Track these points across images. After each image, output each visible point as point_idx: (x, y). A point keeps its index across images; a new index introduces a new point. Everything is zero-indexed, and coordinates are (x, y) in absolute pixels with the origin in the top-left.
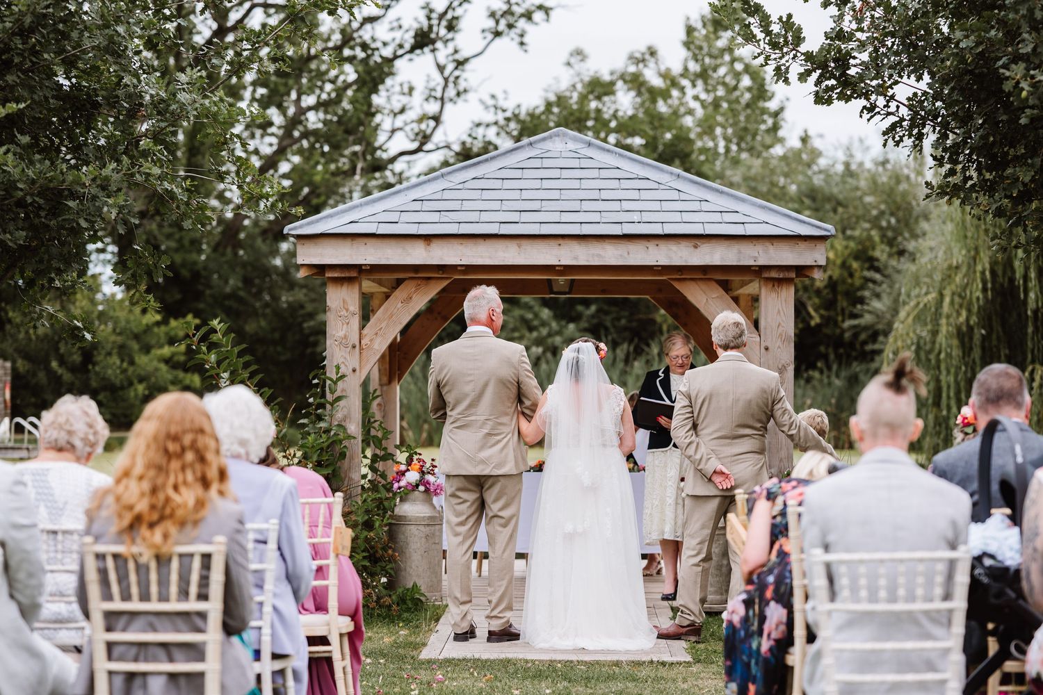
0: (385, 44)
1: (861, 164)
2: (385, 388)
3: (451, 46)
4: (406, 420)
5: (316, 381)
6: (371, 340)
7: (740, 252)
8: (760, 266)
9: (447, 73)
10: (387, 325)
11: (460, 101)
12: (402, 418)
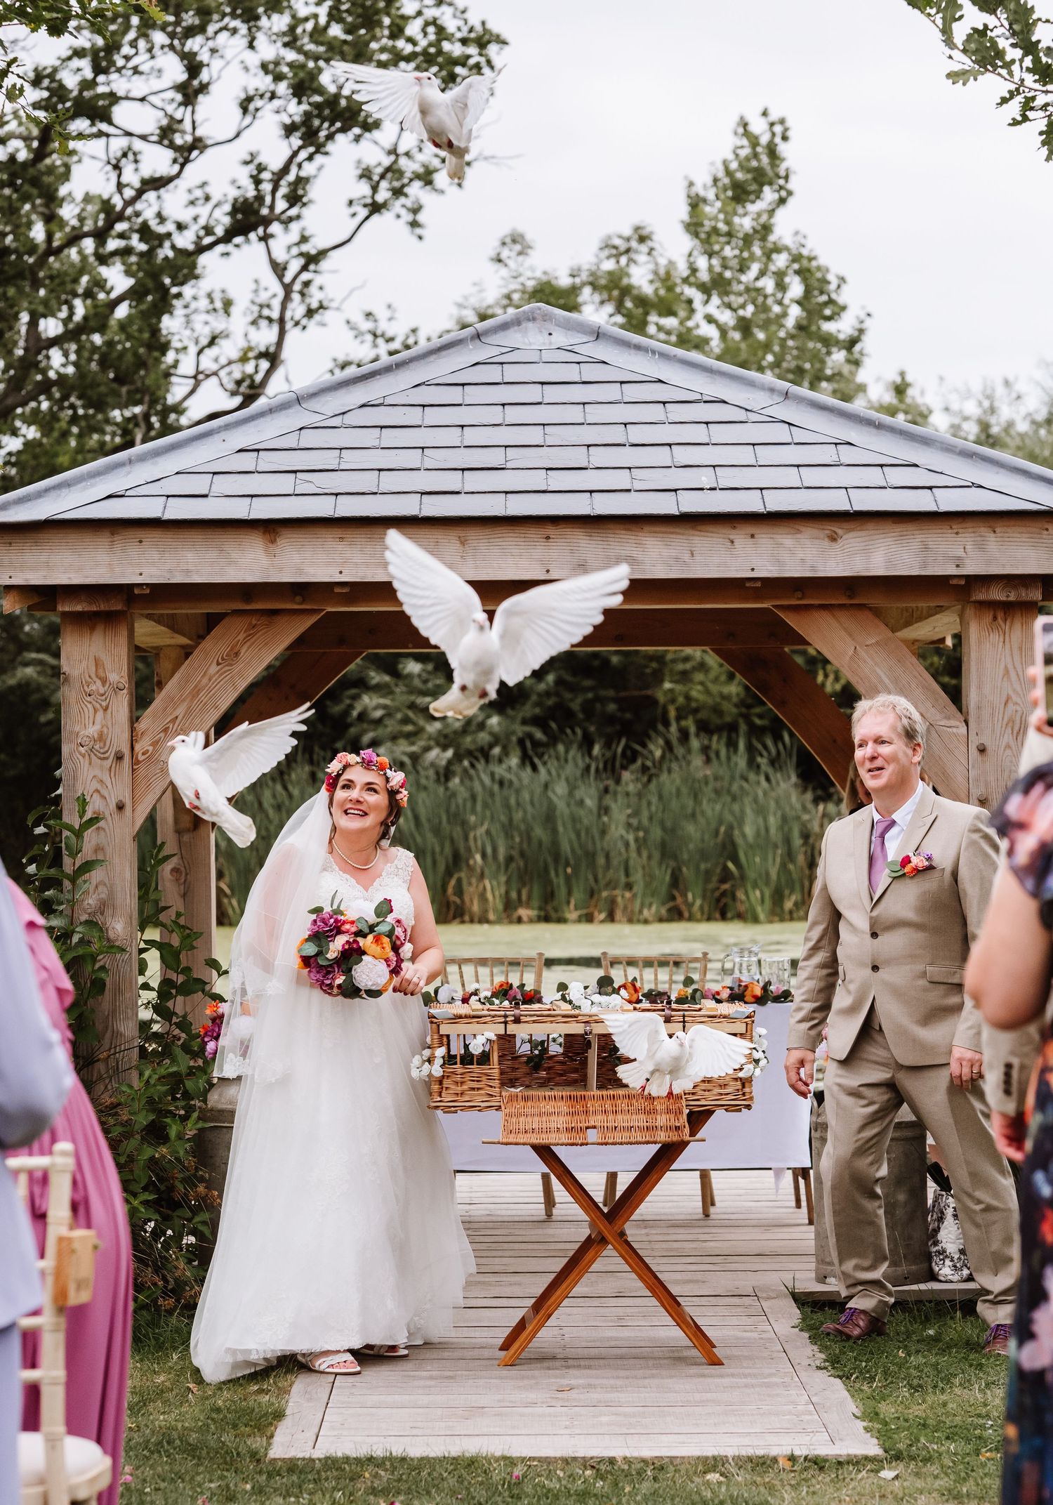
0: (181, 227)
1: (1010, 425)
2: (186, 838)
3: (295, 227)
4: (227, 879)
5: (40, 830)
6: (154, 744)
7: (926, 548)
8: (967, 577)
9: (288, 278)
10: (188, 712)
11: (312, 324)
12: (220, 875)
